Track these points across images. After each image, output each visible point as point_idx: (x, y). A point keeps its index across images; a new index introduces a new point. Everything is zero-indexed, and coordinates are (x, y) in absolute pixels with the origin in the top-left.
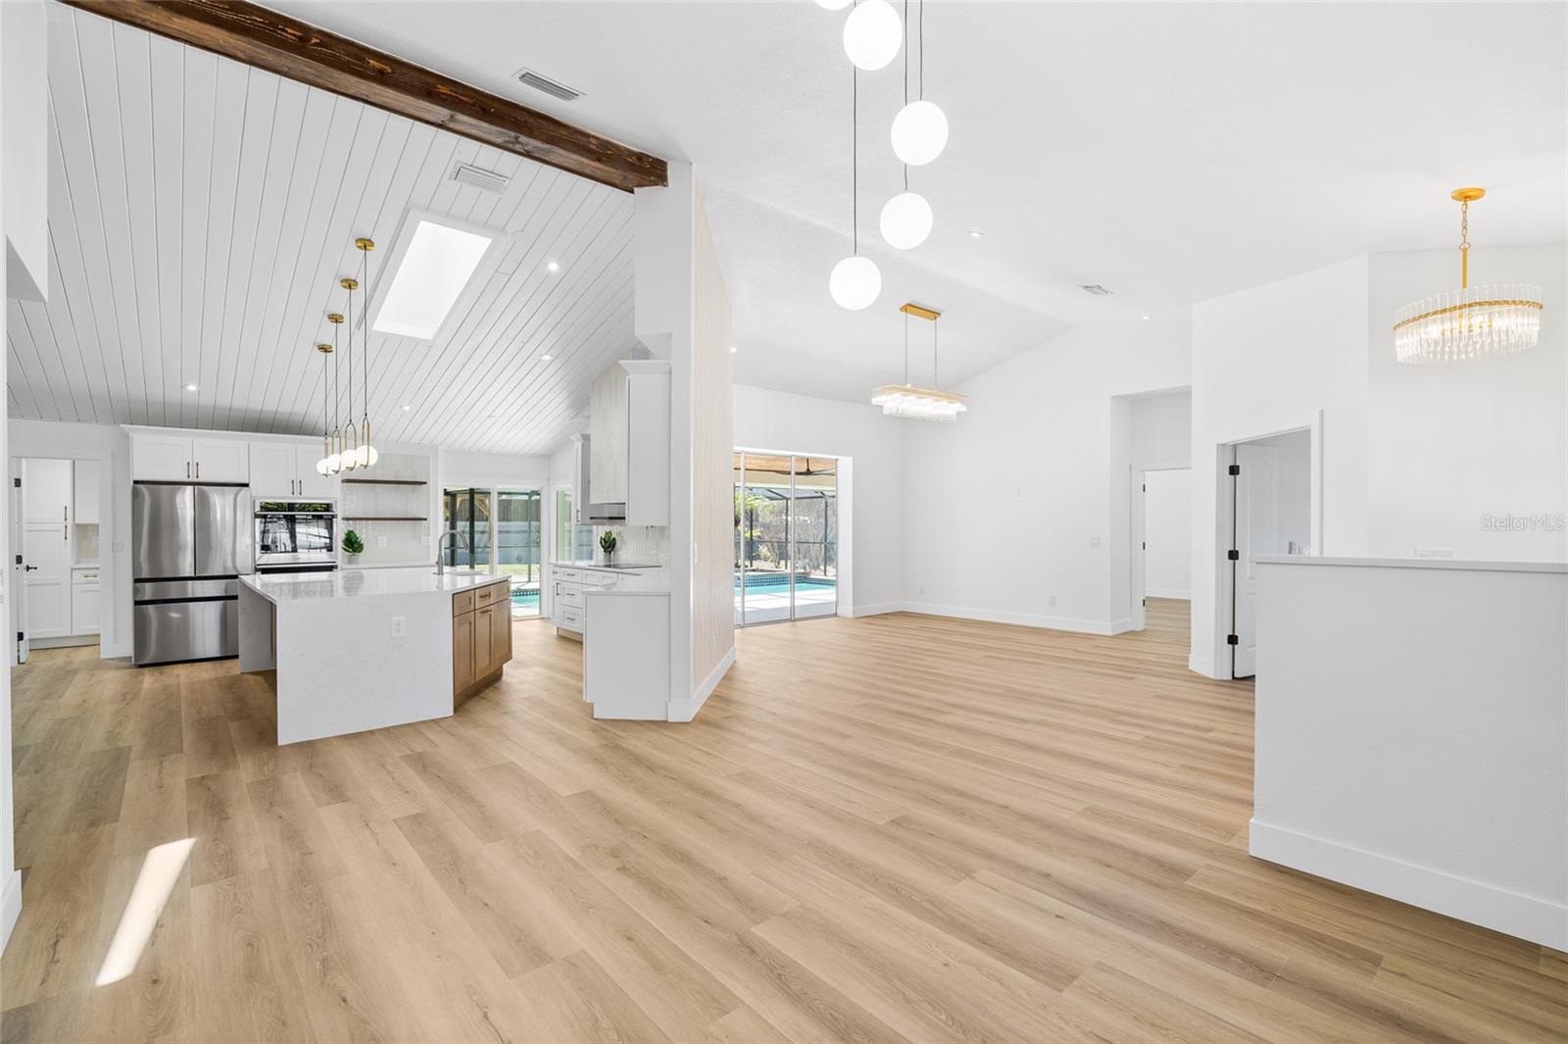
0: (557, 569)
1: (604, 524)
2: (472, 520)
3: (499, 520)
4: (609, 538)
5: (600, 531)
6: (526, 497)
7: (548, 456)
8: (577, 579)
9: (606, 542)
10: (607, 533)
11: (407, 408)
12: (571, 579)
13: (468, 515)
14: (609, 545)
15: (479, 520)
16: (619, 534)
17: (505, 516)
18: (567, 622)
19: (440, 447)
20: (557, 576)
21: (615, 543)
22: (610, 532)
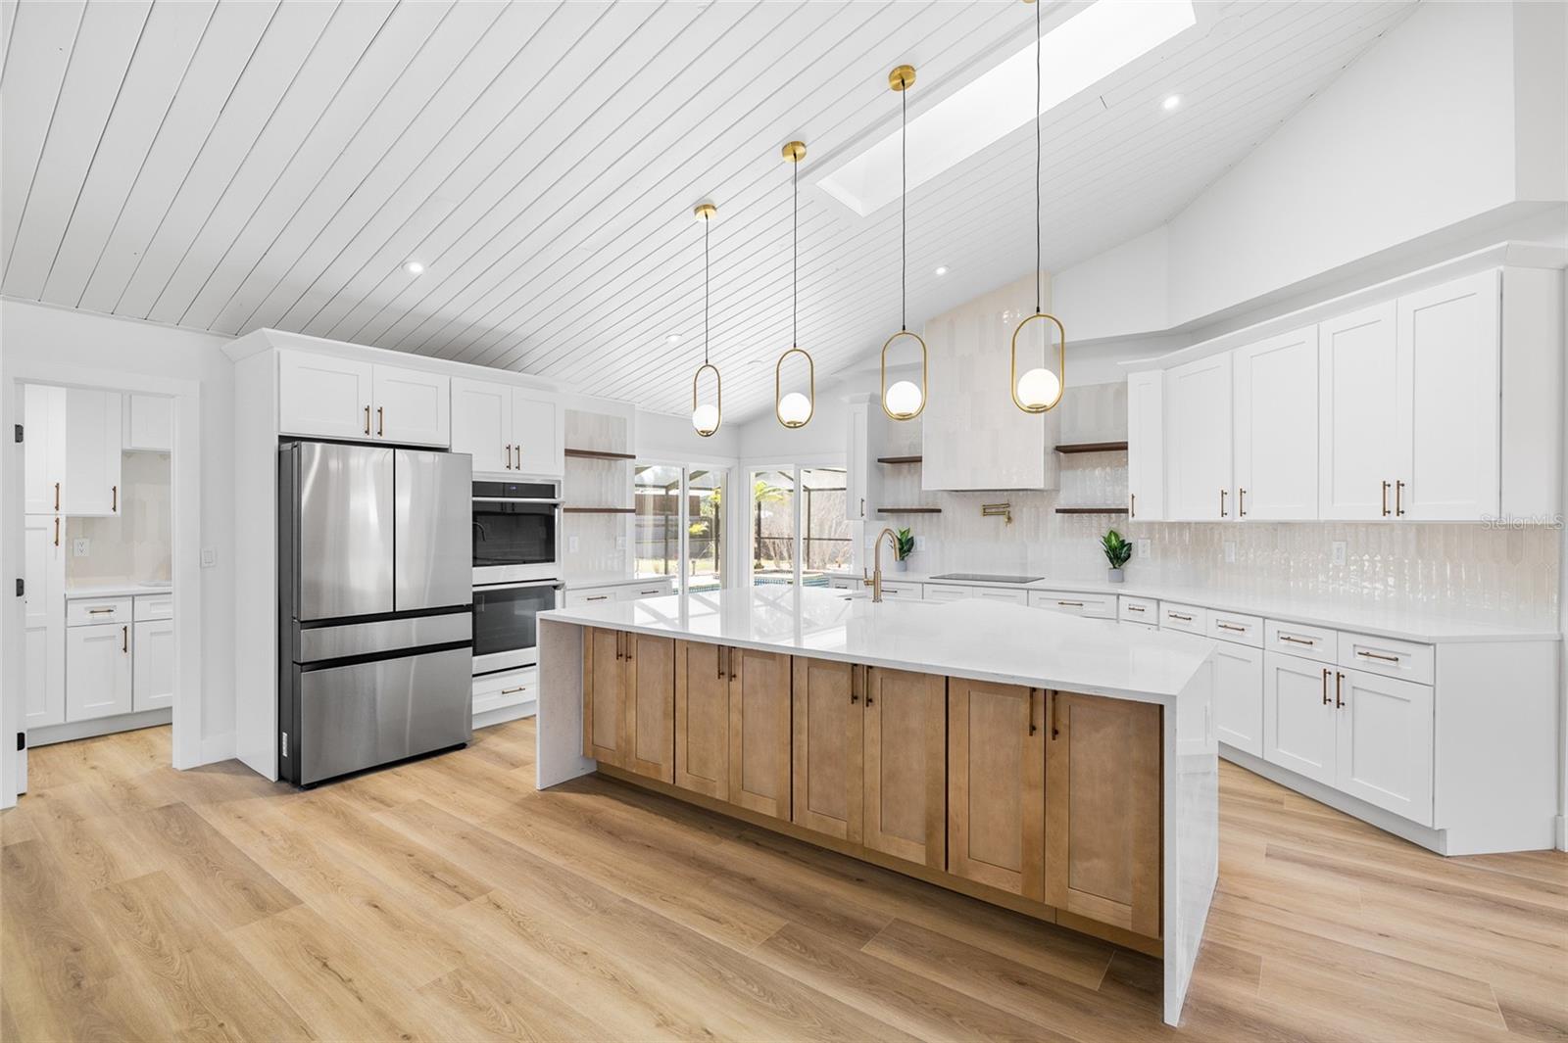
6: (663, 492)
10: (902, 532)
11: (674, 338)
19: (637, 407)
21: (912, 545)
22: (909, 531)
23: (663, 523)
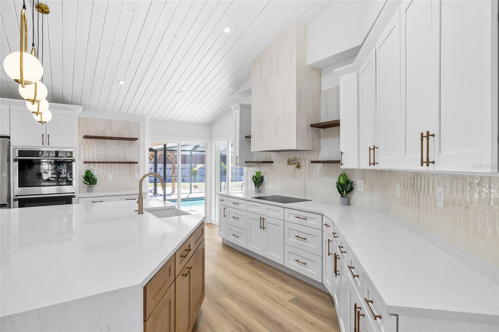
0: (223, 198)
1: (253, 167)
2: (165, 163)
3: (182, 163)
4: (259, 176)
5: (252, 171)
7: (210, 125)
8: (240, 206)
9: (256, 179)
10: (257, 173)
11: (122, 83)
12: (235, 206)
13: (163, 161)
14: (259, 181)
15: (168, 163)
16: (265, 173)
17: (184, 161)
18: (232, 237)
19: (146, 117)
20: (224, 203)
21: (263, 180)
22: (260, 172)
23: (190, 167)
